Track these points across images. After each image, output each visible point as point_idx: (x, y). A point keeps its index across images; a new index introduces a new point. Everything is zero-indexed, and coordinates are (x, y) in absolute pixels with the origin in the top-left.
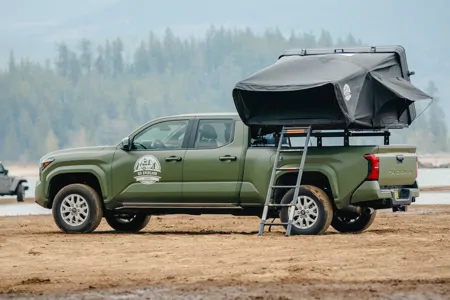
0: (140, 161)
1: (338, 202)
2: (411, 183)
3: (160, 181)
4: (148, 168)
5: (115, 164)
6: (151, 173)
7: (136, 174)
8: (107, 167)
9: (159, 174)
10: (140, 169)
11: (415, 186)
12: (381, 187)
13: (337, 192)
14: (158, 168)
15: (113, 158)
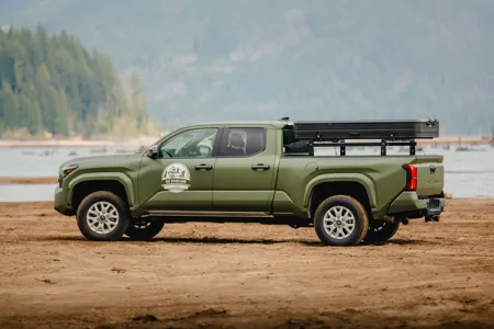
0: (169, 169)
1: (376, 213)
2: (439, 193)
3: (190, 189)
4: (177, 176)
5: (142, 171)
6: (180, 181)
7: (164, 182)
8: (134, 174)
9: (188, 182)
10: (168, 177)
11: (442, 195)
12: (419, 198)
13: (375, 202)
14: (187, 176)
15: (140, 166)
